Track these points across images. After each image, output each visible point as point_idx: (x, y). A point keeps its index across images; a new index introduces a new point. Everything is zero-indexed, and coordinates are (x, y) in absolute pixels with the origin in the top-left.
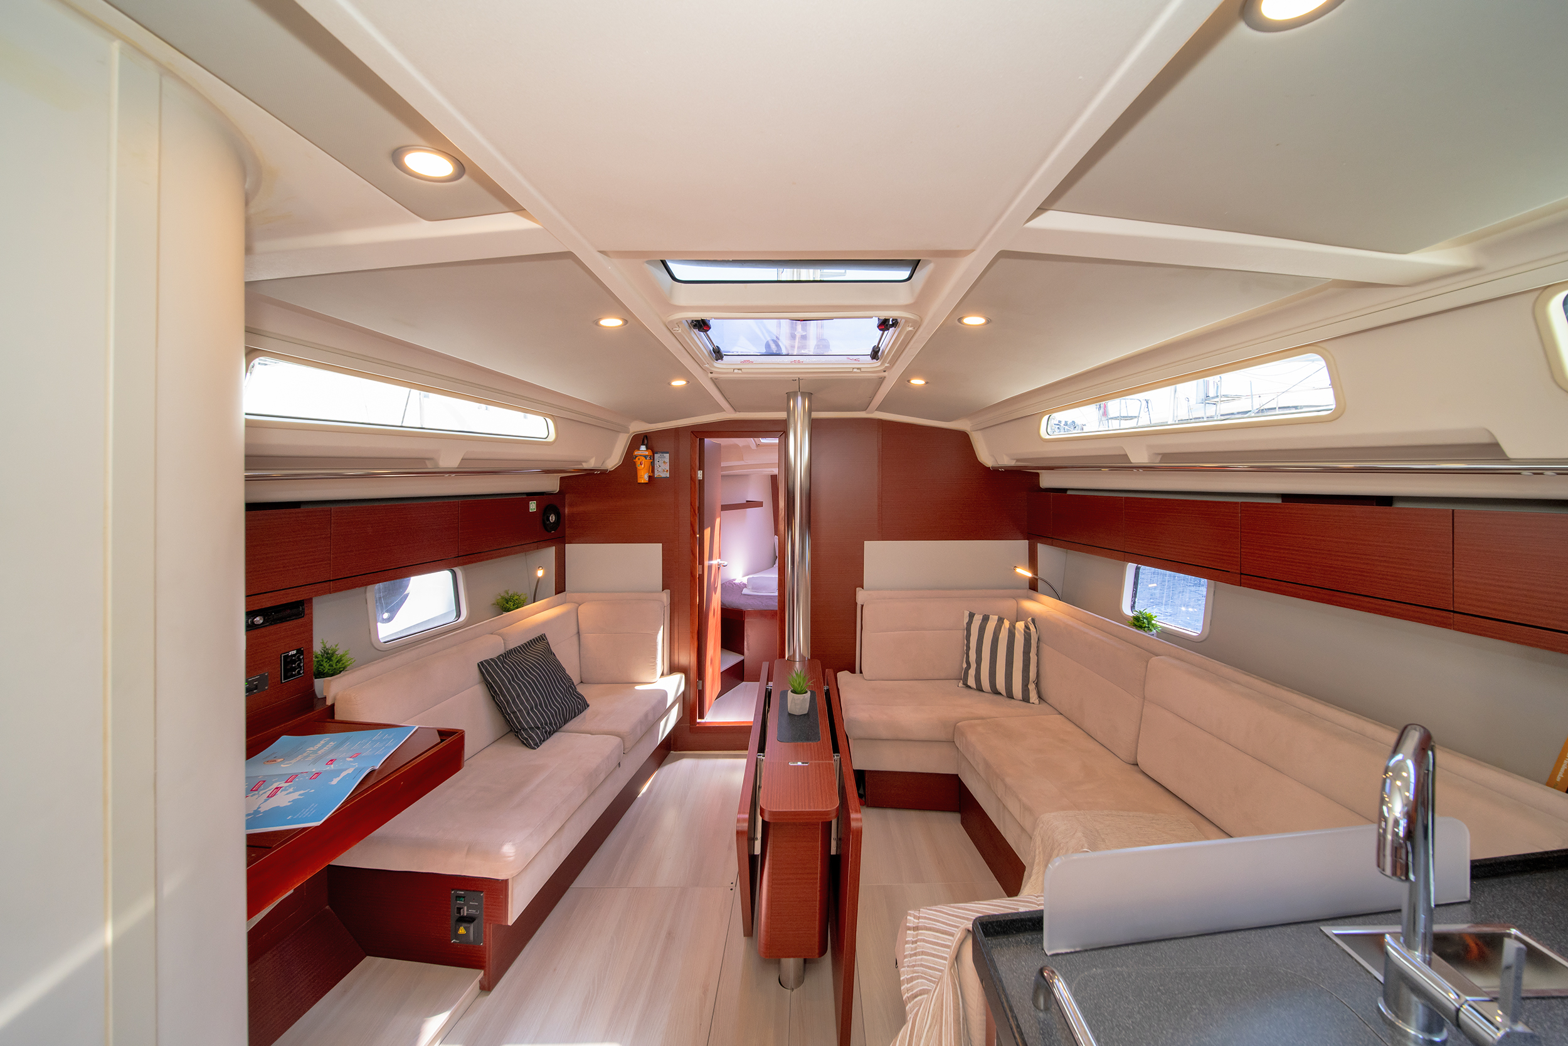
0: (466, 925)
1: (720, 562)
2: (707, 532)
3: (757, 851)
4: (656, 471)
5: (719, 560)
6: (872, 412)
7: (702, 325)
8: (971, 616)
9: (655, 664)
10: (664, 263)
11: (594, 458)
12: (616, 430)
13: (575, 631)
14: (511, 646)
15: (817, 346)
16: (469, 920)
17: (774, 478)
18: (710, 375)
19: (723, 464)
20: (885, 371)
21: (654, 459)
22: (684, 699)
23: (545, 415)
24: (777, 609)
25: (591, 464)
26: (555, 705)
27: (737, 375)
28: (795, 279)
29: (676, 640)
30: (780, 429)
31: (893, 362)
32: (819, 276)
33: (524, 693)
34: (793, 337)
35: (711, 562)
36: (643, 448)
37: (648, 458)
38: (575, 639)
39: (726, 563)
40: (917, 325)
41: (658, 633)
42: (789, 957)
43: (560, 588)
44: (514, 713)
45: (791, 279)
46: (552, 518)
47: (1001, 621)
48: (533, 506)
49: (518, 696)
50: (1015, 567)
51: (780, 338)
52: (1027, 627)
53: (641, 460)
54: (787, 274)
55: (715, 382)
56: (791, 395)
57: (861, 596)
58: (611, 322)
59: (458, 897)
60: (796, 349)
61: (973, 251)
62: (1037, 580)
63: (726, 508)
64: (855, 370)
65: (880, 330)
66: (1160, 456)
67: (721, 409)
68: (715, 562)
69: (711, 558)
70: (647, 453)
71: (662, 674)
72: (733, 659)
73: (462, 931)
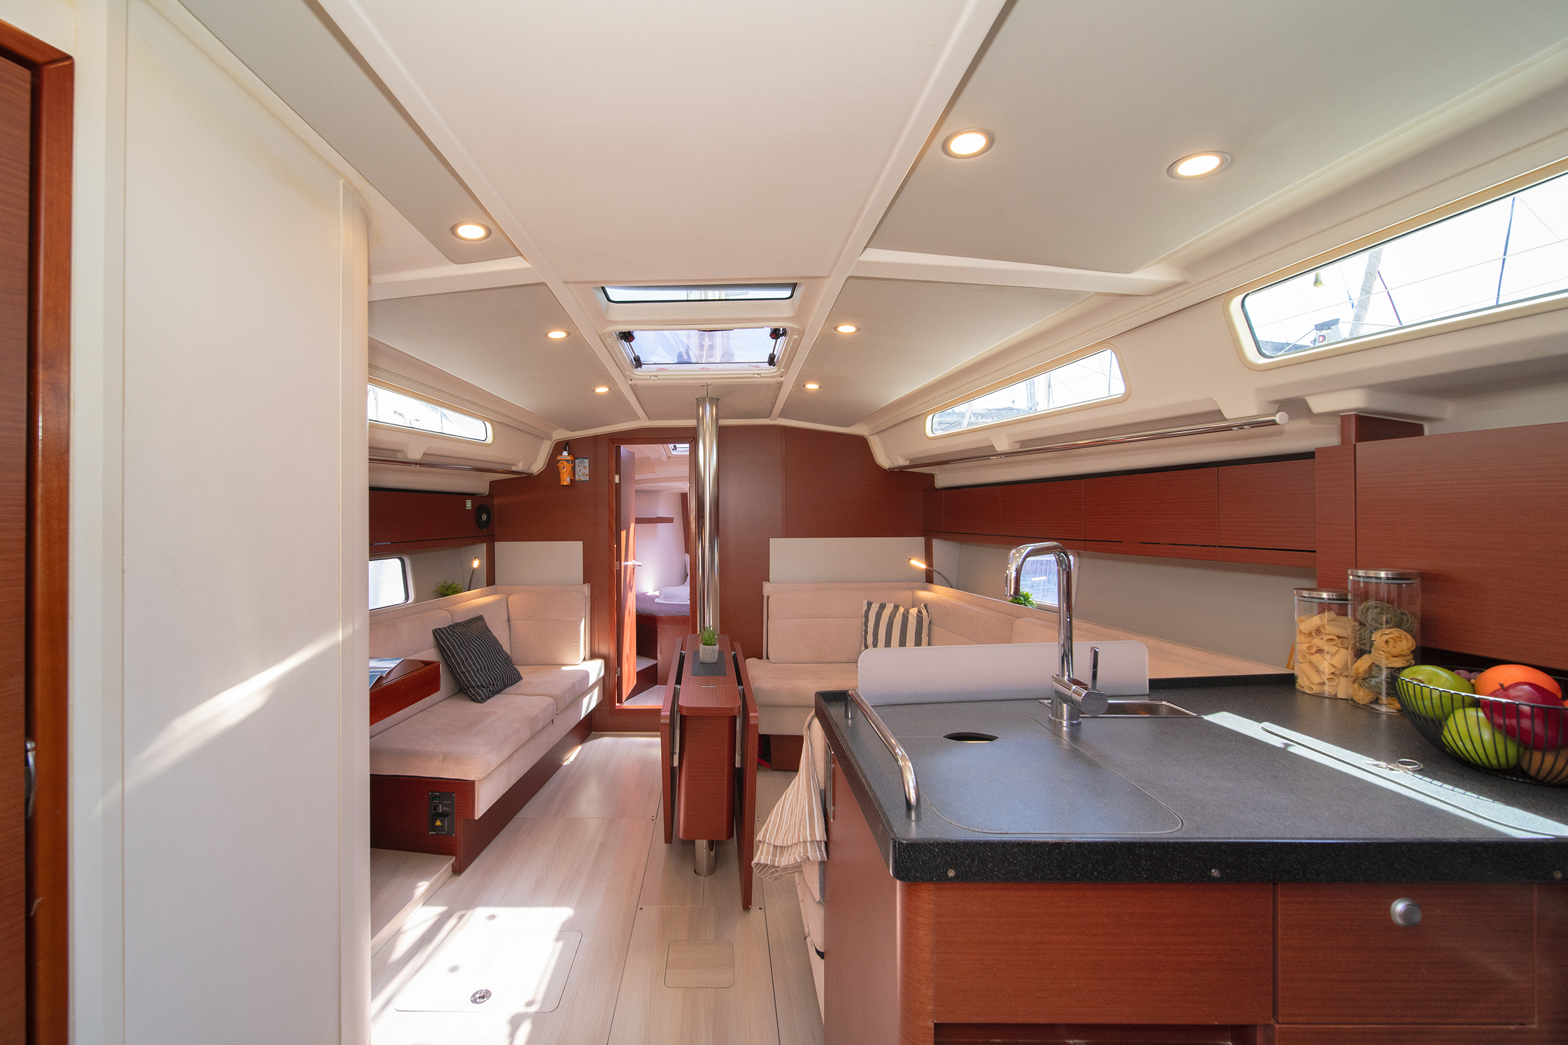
0: (442, 819)
1: (635, 563)
2: (623, 534)
3: (676, 764)
4: (577, 476)
5: (634, 561)
6: (775, 419)
7: (627, 336)
8: (870, 604)
9: (579, 648)
10: (603, 288)
11: (522, 462)
12: (541, 437)
13: (506, 618)
14: (457, 621)
15: (723, 356)
16: (444, 815)
17: (684, 497)
18: (630, 382)
19: (637, 477)
20: (782, 377)
21: (575, 464)
22: (604, 682)
23: (483, 419)
24: (689, 614)
25: (520, 467)
26: (496, 671)
27: (654, 382)
28: (703, 298)
29: (596, 630)
30: (690, 436)
31: (788, 366)
32: (724, 296)
33: (471, 658)
34: (702, 347)
35: (626, 563)
36: (565, 453)
37: (570, 462)
38: (506, 625)
39: (640, 564)
40: (801, 333)
41: (581, 622)
42: (703, 839)
43: (491, 581)
44: (463, 673)
45: (700, 299)
46: (484, 517)
47: (896, 607)
48: (469, 505)
49: (466, 659)
50: (910, 559)
51: (691, 347)
52: (920, 612)
53: (563, 464)
54: (695, 295)
55: (634, 388)
56: (700, 402)
57: (767, 588)
58: (557, 335)
59: (435, 798)
60: (704, 359)
61: (829, 276)
62: (932, 571)
63: (639, 521)
64: (755, 376)
65: (773, 338)
66: (1019, 444)
67: (637, 418)
68: (630, 563)
69: (626, 560)
70: (569, 458)
71: (584, 660)
72: (647, 663)
73: (438, 823)
